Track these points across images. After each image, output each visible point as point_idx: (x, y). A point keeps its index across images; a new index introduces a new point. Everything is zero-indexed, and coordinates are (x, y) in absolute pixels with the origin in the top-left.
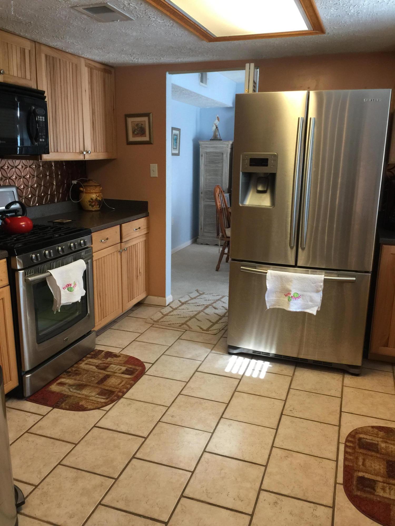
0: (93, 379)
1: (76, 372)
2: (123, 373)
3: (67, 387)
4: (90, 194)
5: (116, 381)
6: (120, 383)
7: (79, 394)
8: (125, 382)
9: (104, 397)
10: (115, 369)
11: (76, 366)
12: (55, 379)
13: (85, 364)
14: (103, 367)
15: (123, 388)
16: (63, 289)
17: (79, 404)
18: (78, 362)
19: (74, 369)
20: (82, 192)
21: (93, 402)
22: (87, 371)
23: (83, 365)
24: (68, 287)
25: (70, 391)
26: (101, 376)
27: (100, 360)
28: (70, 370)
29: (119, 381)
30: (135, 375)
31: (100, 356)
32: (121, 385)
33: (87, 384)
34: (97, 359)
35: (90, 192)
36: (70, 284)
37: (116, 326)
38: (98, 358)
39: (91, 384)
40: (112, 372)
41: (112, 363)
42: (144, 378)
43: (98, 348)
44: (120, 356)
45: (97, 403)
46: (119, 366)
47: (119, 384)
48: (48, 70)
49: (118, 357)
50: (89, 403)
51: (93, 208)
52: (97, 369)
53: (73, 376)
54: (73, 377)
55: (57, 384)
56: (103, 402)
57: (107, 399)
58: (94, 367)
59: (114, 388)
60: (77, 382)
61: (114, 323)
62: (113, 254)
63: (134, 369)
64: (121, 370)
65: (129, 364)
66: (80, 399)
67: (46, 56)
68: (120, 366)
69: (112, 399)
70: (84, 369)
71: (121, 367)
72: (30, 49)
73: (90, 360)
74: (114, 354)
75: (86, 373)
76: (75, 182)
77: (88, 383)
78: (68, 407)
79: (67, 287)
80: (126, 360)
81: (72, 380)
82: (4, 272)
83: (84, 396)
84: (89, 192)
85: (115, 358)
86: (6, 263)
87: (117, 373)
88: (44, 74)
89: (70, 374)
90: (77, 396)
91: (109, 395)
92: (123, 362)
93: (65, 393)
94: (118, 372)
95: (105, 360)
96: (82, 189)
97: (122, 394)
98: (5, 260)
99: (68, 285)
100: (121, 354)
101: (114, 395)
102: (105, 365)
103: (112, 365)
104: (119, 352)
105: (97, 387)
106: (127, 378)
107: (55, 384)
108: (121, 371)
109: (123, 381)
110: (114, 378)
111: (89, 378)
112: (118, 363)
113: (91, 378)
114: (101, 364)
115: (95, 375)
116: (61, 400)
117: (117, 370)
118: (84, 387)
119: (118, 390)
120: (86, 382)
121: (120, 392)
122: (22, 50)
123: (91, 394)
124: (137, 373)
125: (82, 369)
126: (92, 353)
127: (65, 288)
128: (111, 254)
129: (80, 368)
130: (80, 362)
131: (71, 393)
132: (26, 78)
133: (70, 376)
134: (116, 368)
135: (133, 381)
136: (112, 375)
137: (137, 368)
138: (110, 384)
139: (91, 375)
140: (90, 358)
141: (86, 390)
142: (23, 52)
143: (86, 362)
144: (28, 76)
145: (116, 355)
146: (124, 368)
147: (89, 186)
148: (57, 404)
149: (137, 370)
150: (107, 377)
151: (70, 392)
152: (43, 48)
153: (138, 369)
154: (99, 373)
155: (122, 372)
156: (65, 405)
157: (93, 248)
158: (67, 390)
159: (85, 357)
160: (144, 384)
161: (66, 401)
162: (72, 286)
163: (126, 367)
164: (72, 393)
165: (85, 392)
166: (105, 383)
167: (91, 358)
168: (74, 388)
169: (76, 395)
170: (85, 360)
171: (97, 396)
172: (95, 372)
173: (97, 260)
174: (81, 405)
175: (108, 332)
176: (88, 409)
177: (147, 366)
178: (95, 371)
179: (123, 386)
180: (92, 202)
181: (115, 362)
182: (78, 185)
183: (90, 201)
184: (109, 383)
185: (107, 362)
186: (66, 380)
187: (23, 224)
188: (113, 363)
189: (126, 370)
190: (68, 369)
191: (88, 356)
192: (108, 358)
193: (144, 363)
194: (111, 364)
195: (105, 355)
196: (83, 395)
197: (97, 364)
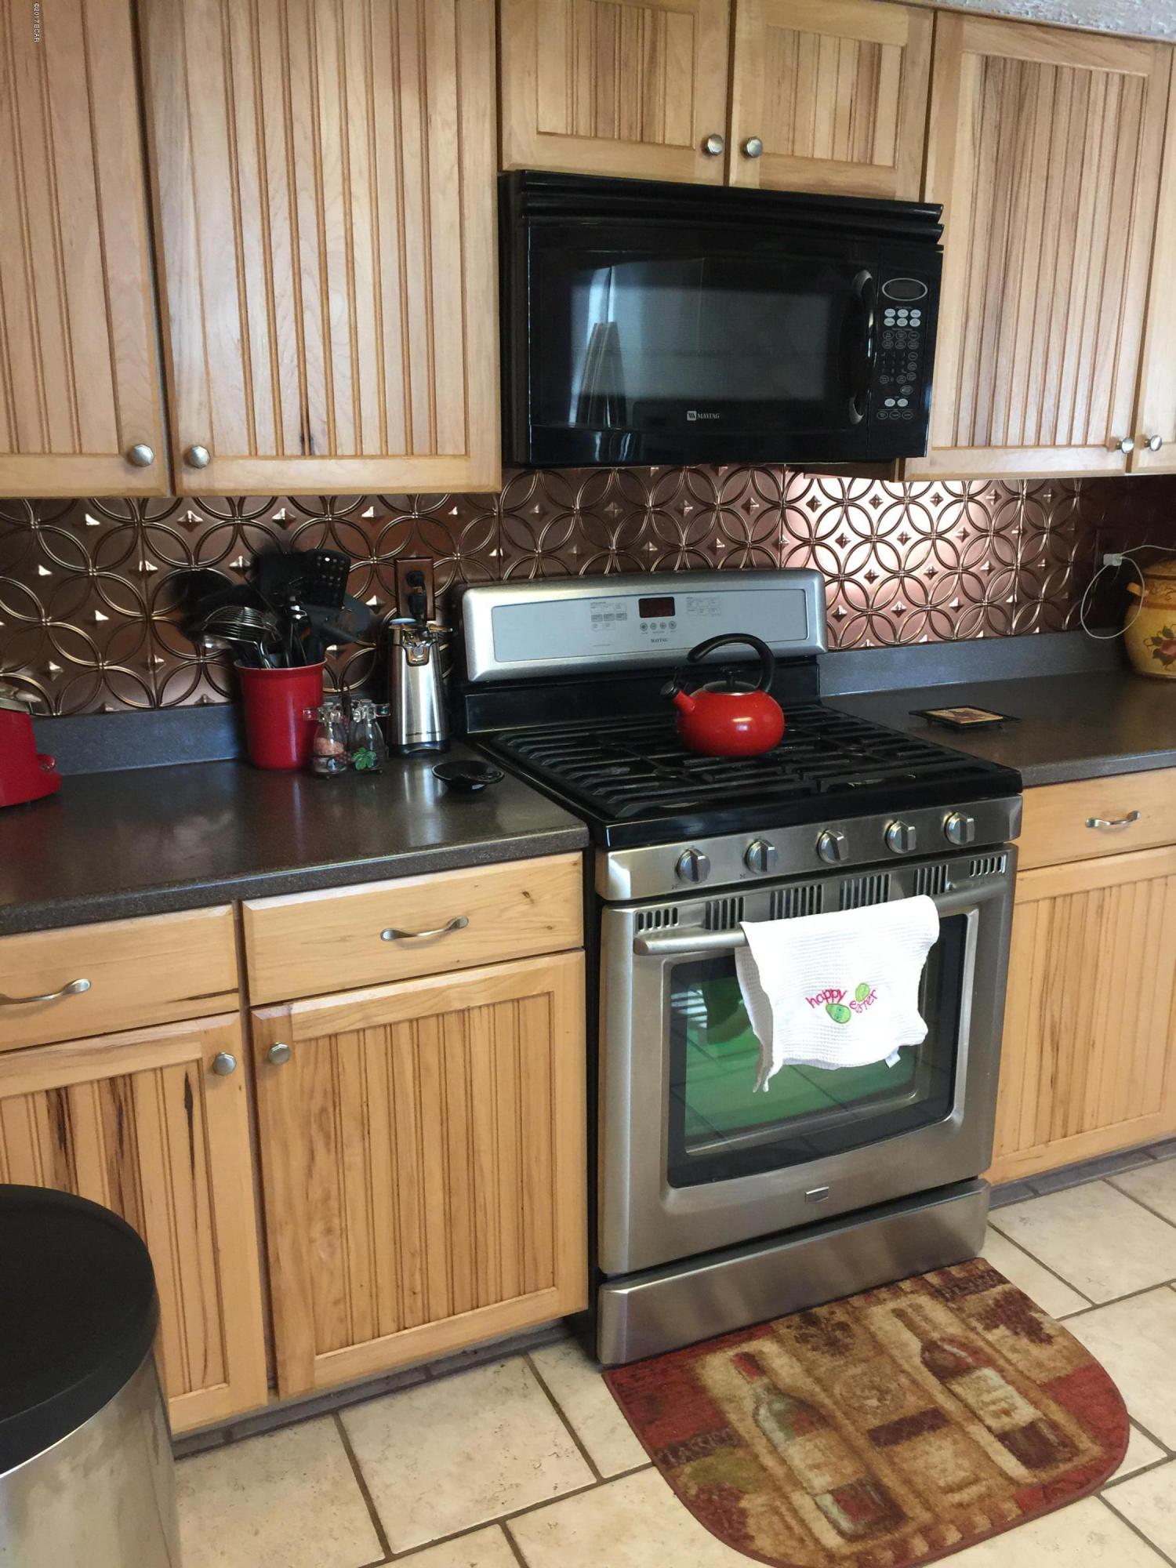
0: (874, 1402)
1: (838, 1333)
2: (1004, 1437)
3: (759, 1390)
4: (1162, 612)
5: (951, 1466)
6: (959, 1487)
7: (774, 1449)
8: (983, 1489)
9: (846, 1524)
10: (986, 1398)
11: (857, 1301)
12: (749, 1327)
13: (894, 1311)
14: (949, 1363)
15: (952, 1522)
16: (810, 1002)
17: (738, 1499)
18: (875, 1292)
19: (840, 1316)
20: (1134, 599)
21: (793, 1522)
22: (879, 1348)
23: (881, 1317)
24: (830, 1000)
25: (756, 1413)
26: (912, 1404)
27: (963, 1321)
28: (822, 1312)
29: (962, 1474)
30: (1045, 1476)
31: (972, 1302)
32: (957, 1497)
33: (834, 1417)
34: (952, 1310)
35: (1165, 602)
36: (839, 992)
37: (1134, 1179)
38: (959, 1309)
39: (847, 1422)
40: (966, 1406)
41: (996, 1356)
42: (1085, 1512)
43: (996, 1255)
44: (1049, 1339)
45: (801, 1540)
46: (1015, 1394)
47: (950, 1489)
48: (987, 116)
49: (1041, 1341)
50: (775, 1519)
51: (1169, 667)
52: (917, 1360)
53: (814, 1349)
54: (809, 1354)
55: (737, 1355)
56: (824, 1549)
57: (850, 1538)
58: (915, 1345)
59: (918, 1494)
60: (807, 1384)
61: (1141, 1159)
62: (1162, 881)
63: (1068, 1443)
64: (1007, 1413)
65: (1059, 1403)
66: (762, 1475)
67: (987, 63)
68: (1018, 1389)
69: (868, 1553)
70: (873, 1337)
71: (1019, 1401)
72: (903, 45)
73: (924, 1300)
74: (1036, 1315)
75: (866, 1361)
76: (1114, 560)
77: (839, 1414)
78: (693, 1491)
79: (827, 998)
80: (1063, 1373)
81: (797, 1364)
82: (566, 901)
83: (779, 1471)
84: (1162, 601)
85: (1024, 1342)
86: (580, 868)
87: (981, 1420)
88: (964, 136)
89: (812, 1330)
90: (756, 1457)
91: (869, 1526)
92: (1041, 1377)
93: (733, 1417)
94: (990, 1421)
95: (980, 1327)
96: (1138, 587)
97: (926, 1549)
98: (577, 856)
99: (831, 992)
100: (1064, 1332)
101: (888, 1537)
102: (963, 1354)
103: (988, 1372)
104: (1059, 1320)
105: (854, 1452)
106: (1003, 1474)
107: (731, 1353)
108: (1005, 1423)
109: (976, 1480)
110: (955, 1442)
111: (863, 1390)
112: (1021, 1372)
113: (867, 1393)
114: (951, 1341)
115: (893, 1386)
116: (696, 1444)
117: (992, 1408)
118: (812, 1423)
119: (926, 1517)
120: (836, 1403)
121: (925, 1531)
122: (866, 49)
123: (810, 1475)
124: (1064, 1467)
125: (867, 1329)
126: (955, 1271)
127: (818, 1002)
128: (1150, 880)
129: (864, 1322)
130: (884, 1293)
131: (753, 1427)
132: (871, 163)
133: (803, 1339)
134: (999, 1394)
135: (1020, 1506)
136: (957, 1424)
137: (1085, 1442)
138: (920, 1464)
139: (877, 1379)
140: (931, 1295)
141: (809, 1446)
142: (872, 57)
143: (902, 1303)
144: (883, 154)
145: (1039, 1323)
146: (1025, 1413)
147: (1165, 578)
148: (675, 1453)
149: (1075, 1451)
150: (933, 1420)
151: (750, 1421)
152: (969, 28)
153: (1082, 1446)
154: (914, 1382)
155: (1007, 1428)
156: (694, 1476)
157: (1020, 852)
158: (749, 1405)
159: (915, 1275)
160: (1057, 1548)
161: (709, 1460)
162: (845, 1002)
163: (1039, 1414)
164: (756, 1431)
165: (801, 1452)
166: (901, 1450)
167: (936, 1293)
168: (778, 1406)
169: (761, 1448)
170: (906, 1294)
171: (827, 1501)
172: (903, 1372)
173: (1059, 901)
174: (743, 1513)
175: (1092, 1191)
176: (754, 1547)
177: (1139, 1450)
178: (906, 1367)
179: (960, 1505)
180: (1167, 645)
181: (1009, 1361)
182: (1127, 573)
183: (1156, 641)
184: (915, 1458)
185: (981, 1344)
186: (779, 1355)
187: (743, 724)
188: (1001, 1362)
189: (1031, 1429)
190: (821, 1305)
191: (933, 1278)
192: (997, 1327)
193: (1134, 1433)
194: (990, 1362)
195: (997, 1301)
196: (783, 1461)
197: (935, 1335)
